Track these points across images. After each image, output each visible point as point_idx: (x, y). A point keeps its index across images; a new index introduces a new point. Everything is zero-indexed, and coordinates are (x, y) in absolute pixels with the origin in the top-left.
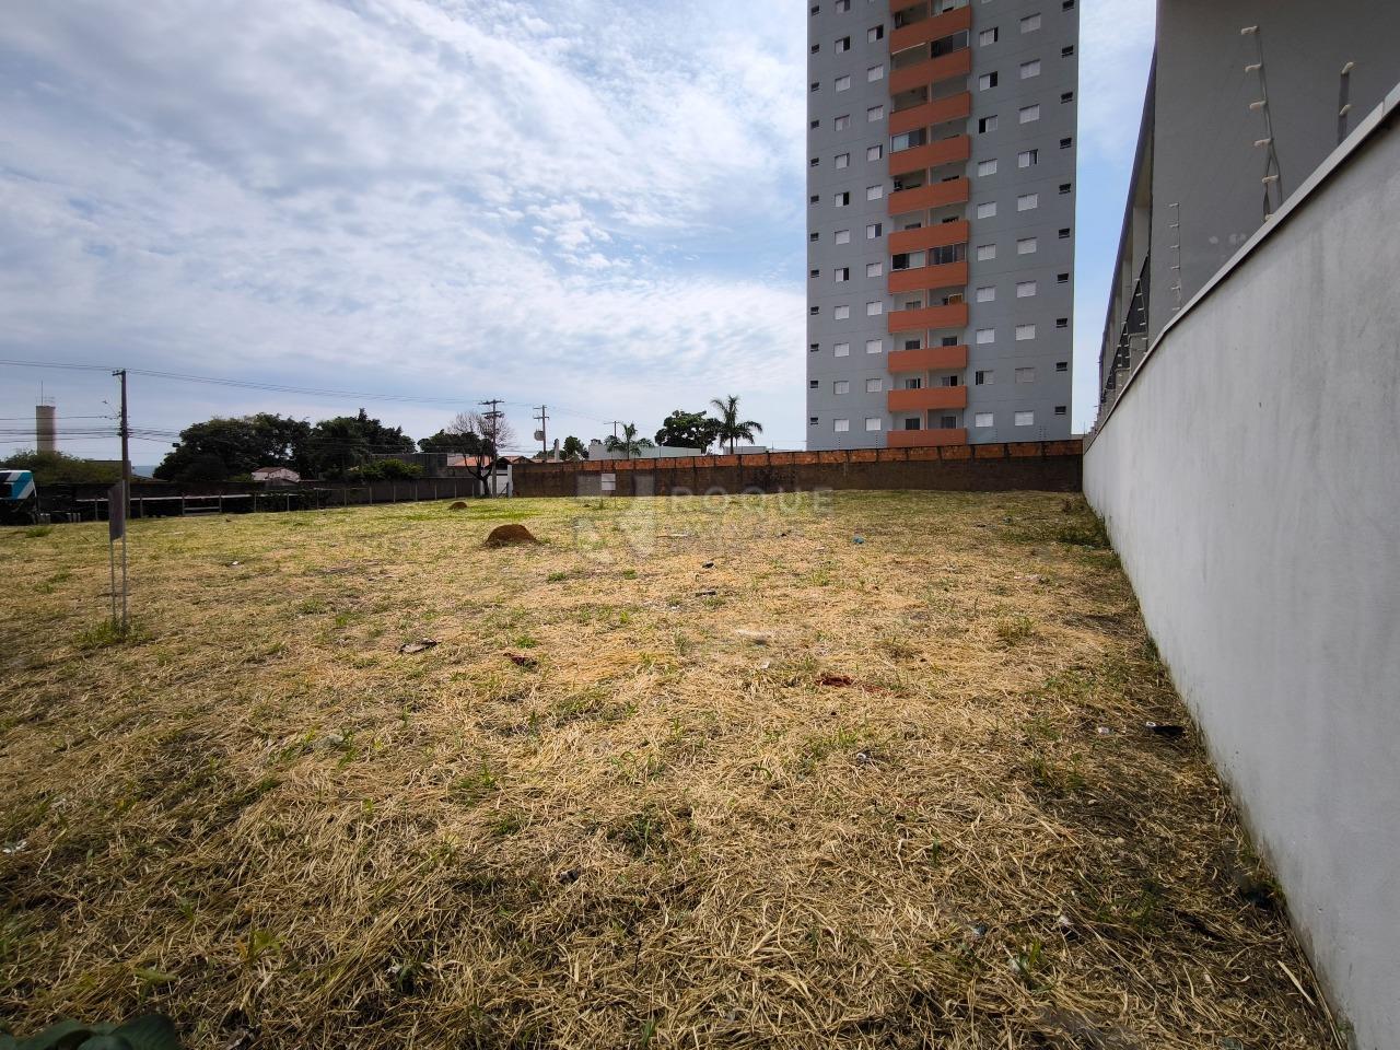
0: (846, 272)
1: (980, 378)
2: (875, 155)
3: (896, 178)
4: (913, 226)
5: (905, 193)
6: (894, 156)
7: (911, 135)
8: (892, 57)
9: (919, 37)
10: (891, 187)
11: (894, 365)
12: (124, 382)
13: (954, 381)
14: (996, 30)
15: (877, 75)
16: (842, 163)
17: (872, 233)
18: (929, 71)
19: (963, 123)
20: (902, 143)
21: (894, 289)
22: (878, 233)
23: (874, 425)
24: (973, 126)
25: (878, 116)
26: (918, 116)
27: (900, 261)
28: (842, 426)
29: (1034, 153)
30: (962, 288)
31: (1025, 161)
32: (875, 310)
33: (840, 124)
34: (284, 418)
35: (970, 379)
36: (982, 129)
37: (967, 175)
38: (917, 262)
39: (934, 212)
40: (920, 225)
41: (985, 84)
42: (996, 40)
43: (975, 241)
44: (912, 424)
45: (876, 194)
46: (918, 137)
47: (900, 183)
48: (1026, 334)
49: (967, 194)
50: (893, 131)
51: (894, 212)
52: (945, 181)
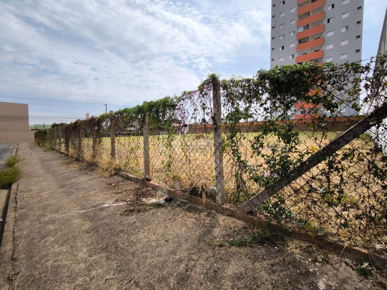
2: (292, 34)
3: (299, 40)
4: (304, 54)
5: (302, 44)
6: (299, 34)
7: (304, 27)
8: (298, 5)
10: (297, 43)
12: (106, 106)
15: (294, 10)
16: (282, 38)
17: (291, 57)
18: (311, 7)
19: (322, 21)
20: (301, 29)
22: (293, 56)
24: (326, 21)
25: (294, 22)
26: (307, 21)
29: (347, 27)
31: (343, 30)
33: (281, 26)
36: (329, 22)
37: (323, 36)
39: (311, 49)
40: (306, 53)
41: (330, 8)
43: (325, 57)
44: (303, 112)
45: (293, 46)
46: (307, 27)
47: (300, 42)
49: (323, 42)
50: (298, 26)
51: (298, 49)
52: (315, 39)
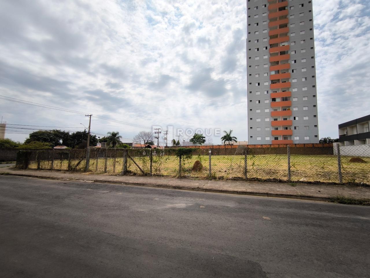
0: (259, 101)
1: (295, 128)
2: (266, 75)
3: (272, 80)
5: (273, 84)
6: (271, 76)
7: (275, 71)
8: (270, 54)
9: (277, 50)
10: (271, 82)
11: (272, 124)
12: (90, 118)
13: (287, 128)
14: (295, 51)
15: (266, 57)
16: (257, 76)
17: (266, 93)
18: (279, 58)
19: (288, 70)
20: (273, 73)
21: (272, 106)
22: (268, 92)
23: (268, 139)
24: (290, 71)
25: (266, 66)
26: (277, 67)
27: (274, 100)
28: (259, 139)
29: (306, 78)
30: (289, 107)
31: (304, 80)
32: (267, 111)
33: (256, 67)
35: (293, 128)
36: (293, 72)
37: (290, 81)
38: (278, 100)
39: (281, 89)
40: (276, 92)
41: (293, 62)
42: (295, 53)
43: (292, 96)
44: (276, 139)
45: (266, 84)
46: (278, 72)
47: (273, 82)
48: (306, 118)
49: (290, 86)
50: (271, 70)
51: (271, 88)
52: (283, 82)
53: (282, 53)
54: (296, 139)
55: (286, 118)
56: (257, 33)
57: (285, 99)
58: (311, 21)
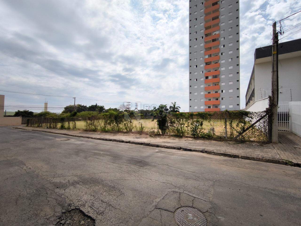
0: (197, 80)
1: (222, 99)
2: (202, 59)
3: (206, 63)
4: (209, 71)
5: (207, 66)
6: (206, 59)
8: (205, 42)
9: (210, 38)
10: (205, 64)
11: (206, 97)
13: (217, 99)
14: (224, 37)
15: (202, 45)
16: (195, 60)
17: (201, 72)
18: (212, 44)
19: (218, 53)
20: (207, 57)
21: (205, 83)
22: (203, 72)
23: (202, 107)
24: (220, 54)
25: (202, 52)
26: (210, 52)
27: (207, 78)
28: (196, 108)
29: (232, 59)
30: (219, 83)
31: (230, 60)
32: (202, 86)
33: (195, 53)
34: (82, 105)
35: (220, 99)
36: (222, 54)
38: (210, 78)
39: (213, 69)
41: (222, 47)
42: (224, 39)
43: (221, 74)
44: (209, 107)
45: (202, 66)
46: (210, 56)
47: (207, 64)
48: (231, 91)
49: (219, 66)
50: (205, 55)
51: (206, 69)
52: (215, 63)
53: (214, 40)
54: (223, 107)
55: (217, 91)
56: (196, 27)
57: (215, 77)
58: (238, 11)
